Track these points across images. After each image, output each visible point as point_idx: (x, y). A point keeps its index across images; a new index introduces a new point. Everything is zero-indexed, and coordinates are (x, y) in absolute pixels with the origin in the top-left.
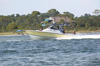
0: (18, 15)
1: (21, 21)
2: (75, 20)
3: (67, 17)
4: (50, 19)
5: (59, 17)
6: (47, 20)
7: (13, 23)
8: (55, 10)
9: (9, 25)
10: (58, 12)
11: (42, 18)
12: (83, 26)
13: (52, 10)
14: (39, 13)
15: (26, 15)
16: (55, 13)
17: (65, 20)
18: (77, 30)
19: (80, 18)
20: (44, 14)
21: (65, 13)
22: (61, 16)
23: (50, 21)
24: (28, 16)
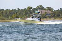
0: (19, 9)
1: (20, 13)
2: (54, 12)
3: (49, 10)
4: (39, 11)
5: (44, 10)
6: (36, 12)
7: (16, 14)
8: (42, 6)
9: (13, 15)
10: (43, 7)
11: (34, 11)
12: (59, 16)
13: (39, 6)
14: (31, 8)
15: (24, 9)
16: (41, 8)
17: (47, 12)
18: (55, 19)
19: (57, 11)
20: (35, 8)
21: (47, 8)
22: (45, 9)
23: (38, 13)
24: (25, 10)
